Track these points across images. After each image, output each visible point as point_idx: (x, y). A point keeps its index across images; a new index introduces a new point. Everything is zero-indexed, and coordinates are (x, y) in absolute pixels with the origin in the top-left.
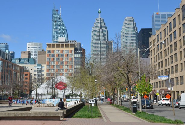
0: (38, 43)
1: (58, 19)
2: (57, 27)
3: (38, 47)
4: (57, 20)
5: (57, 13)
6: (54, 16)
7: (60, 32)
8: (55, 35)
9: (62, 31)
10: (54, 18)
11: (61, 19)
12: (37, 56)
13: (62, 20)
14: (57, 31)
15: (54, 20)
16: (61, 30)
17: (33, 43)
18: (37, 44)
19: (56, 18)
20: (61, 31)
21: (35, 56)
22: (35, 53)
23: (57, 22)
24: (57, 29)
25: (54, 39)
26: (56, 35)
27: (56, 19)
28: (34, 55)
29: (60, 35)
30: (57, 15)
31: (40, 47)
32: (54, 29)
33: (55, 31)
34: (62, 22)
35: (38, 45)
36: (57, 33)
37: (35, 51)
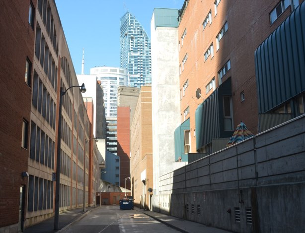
0: (118, 69)
1: (138, 32)
2: (135, 49)
3: (118, 77)
4: (135, 35)
5: (136, 21)
6: (130, 26)
7: (144, 60)
8: (132, 65)
9: (146, 57)
10: (130, 29)
11: (144, 32)
12: (115, 98)
13: (146, 35)
14: (135, 57)
15: (130, 35)
16: (145, 54)
17: (106, 68)
18: (116, 71)
19: (135, 29)
20: (144, 58)
21: (111, 98)
22: (111, 91)
23: (136, 38)
24: (135, 52)
25: (130, 73)
26: (135, 65)
27: (135, 32)
28: (109, 96)
29: (144, 65)
30: (135, 24)
31: (122, 79)
32: (130, 51)
33: (132, 57)
34: (147, 38)
35: (118, 72)
36: (135, 60)
37: (112, 87)
